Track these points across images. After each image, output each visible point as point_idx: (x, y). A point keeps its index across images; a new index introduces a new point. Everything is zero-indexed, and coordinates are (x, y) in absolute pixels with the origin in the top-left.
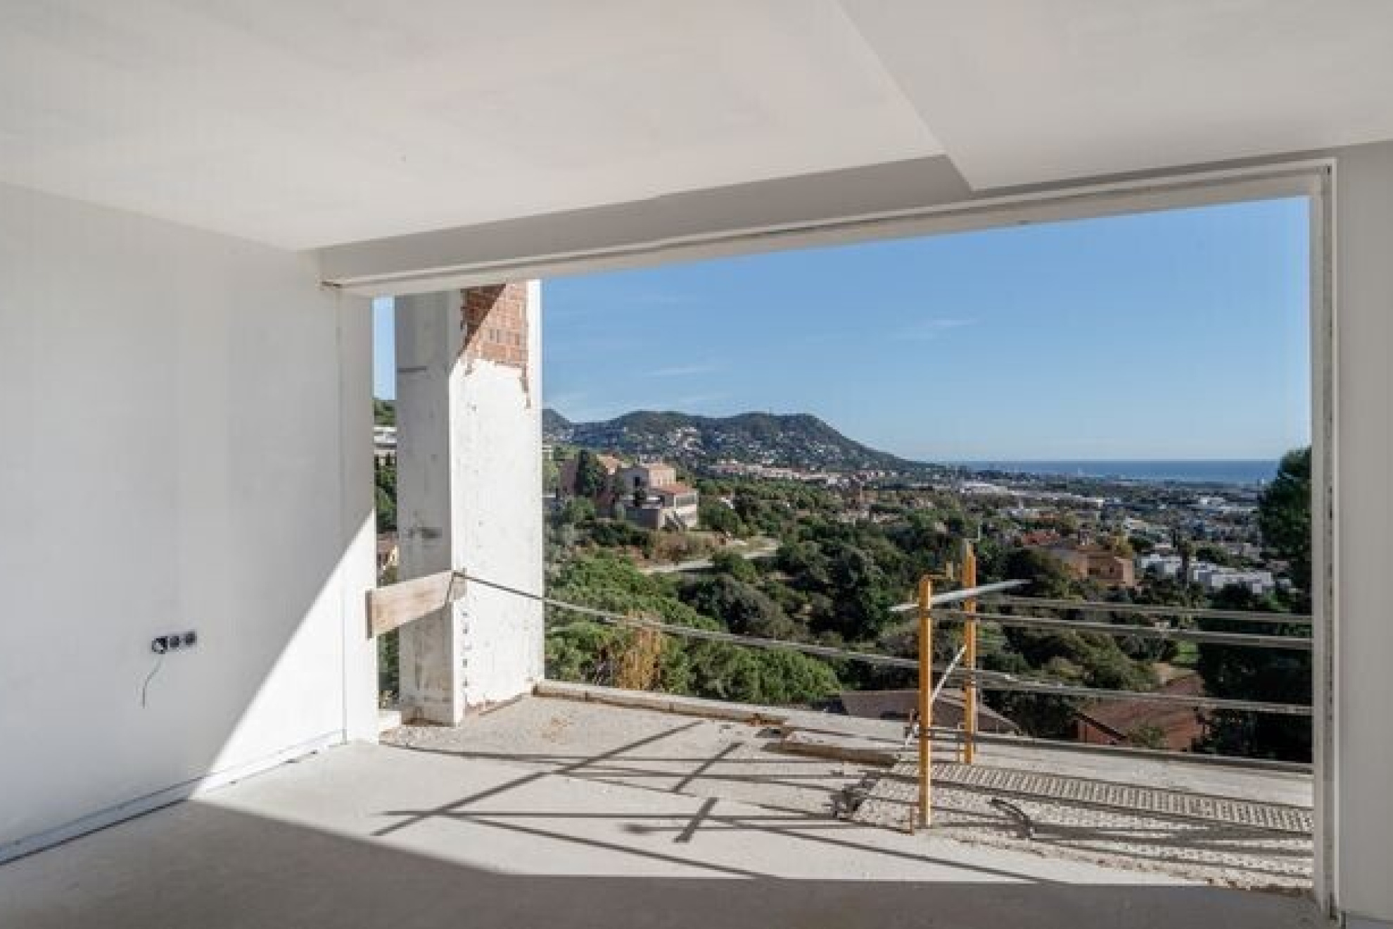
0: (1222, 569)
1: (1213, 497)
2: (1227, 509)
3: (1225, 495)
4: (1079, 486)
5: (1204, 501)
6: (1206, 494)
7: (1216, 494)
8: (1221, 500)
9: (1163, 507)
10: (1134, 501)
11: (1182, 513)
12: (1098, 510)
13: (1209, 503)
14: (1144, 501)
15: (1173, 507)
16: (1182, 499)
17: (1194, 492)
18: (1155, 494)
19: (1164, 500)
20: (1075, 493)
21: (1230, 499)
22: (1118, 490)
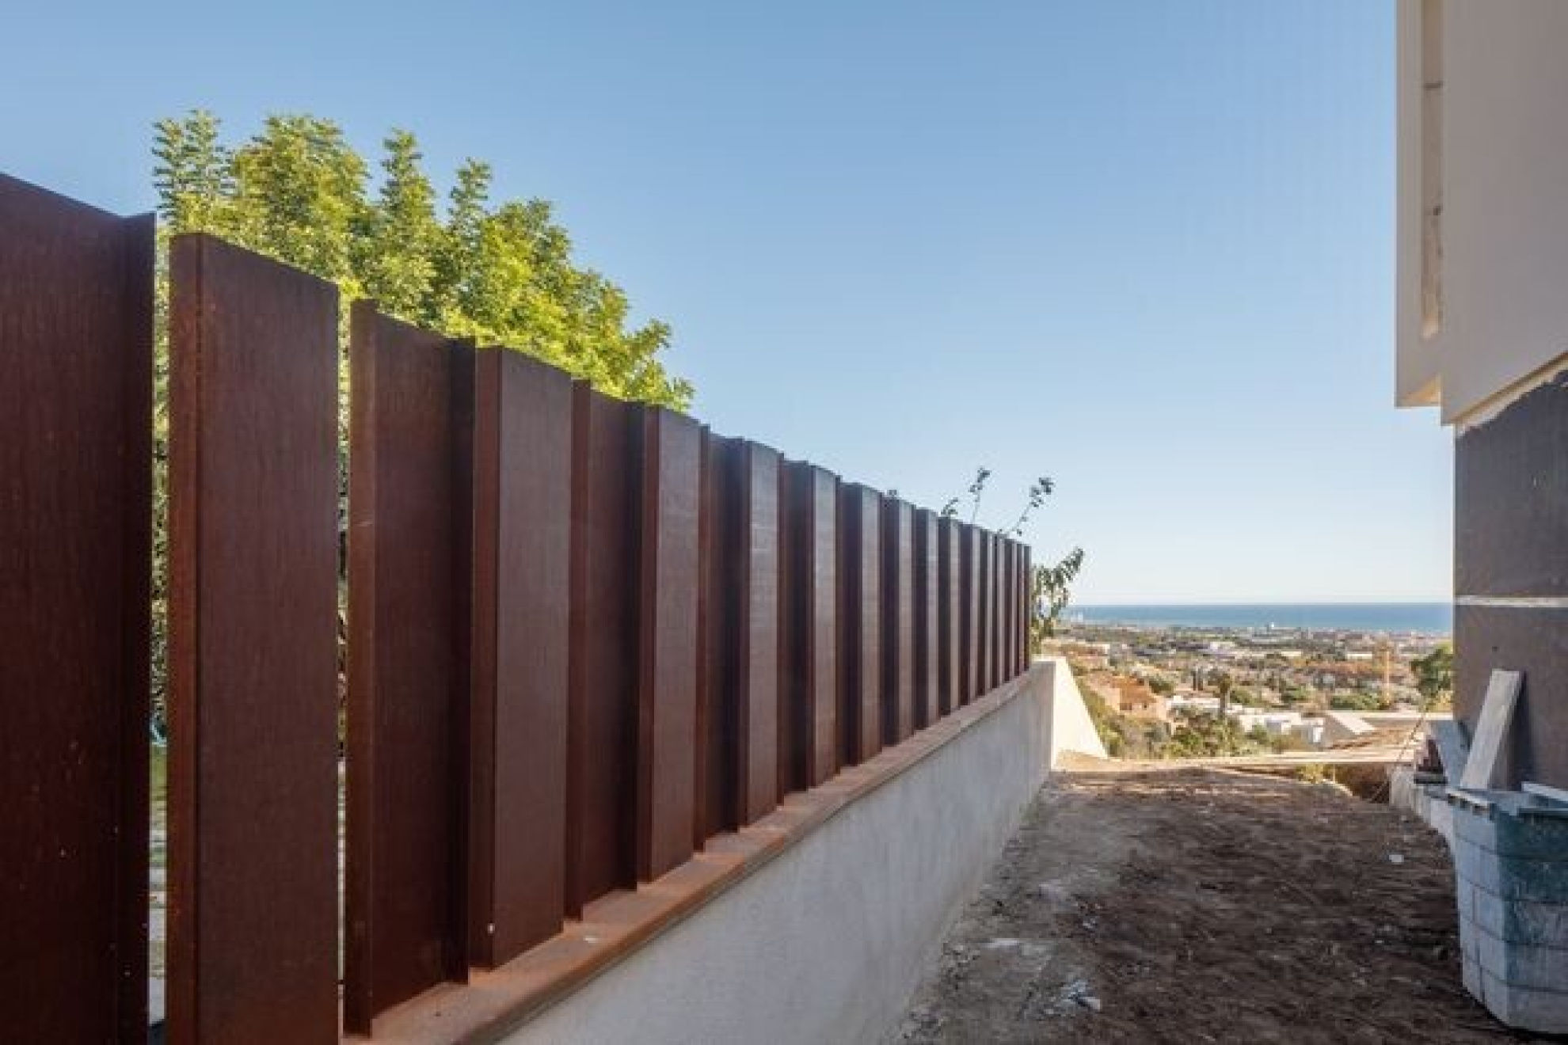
0: (1249, 710)
1: (1224, 641)
2: (1239, 654)
3: (1235, 639)
4: (1082, 632)
5: (1215, 645)
6: (1216, 639)
7: (1226, 639)
8: (1232, 644)
9: (1173, 652)
10: (1141, 647)
11: (1193, 659)
12: (1106, 655)
13: (1221, 648)
14: (1151, 646)
15: (1183, 653)
16: (1192, 643)
17: (1202, 638)
18: (1163, 639)
19: (1173, 645)
20: (1079, 638)
21: (1241, 644)
22: (1123, 635)
